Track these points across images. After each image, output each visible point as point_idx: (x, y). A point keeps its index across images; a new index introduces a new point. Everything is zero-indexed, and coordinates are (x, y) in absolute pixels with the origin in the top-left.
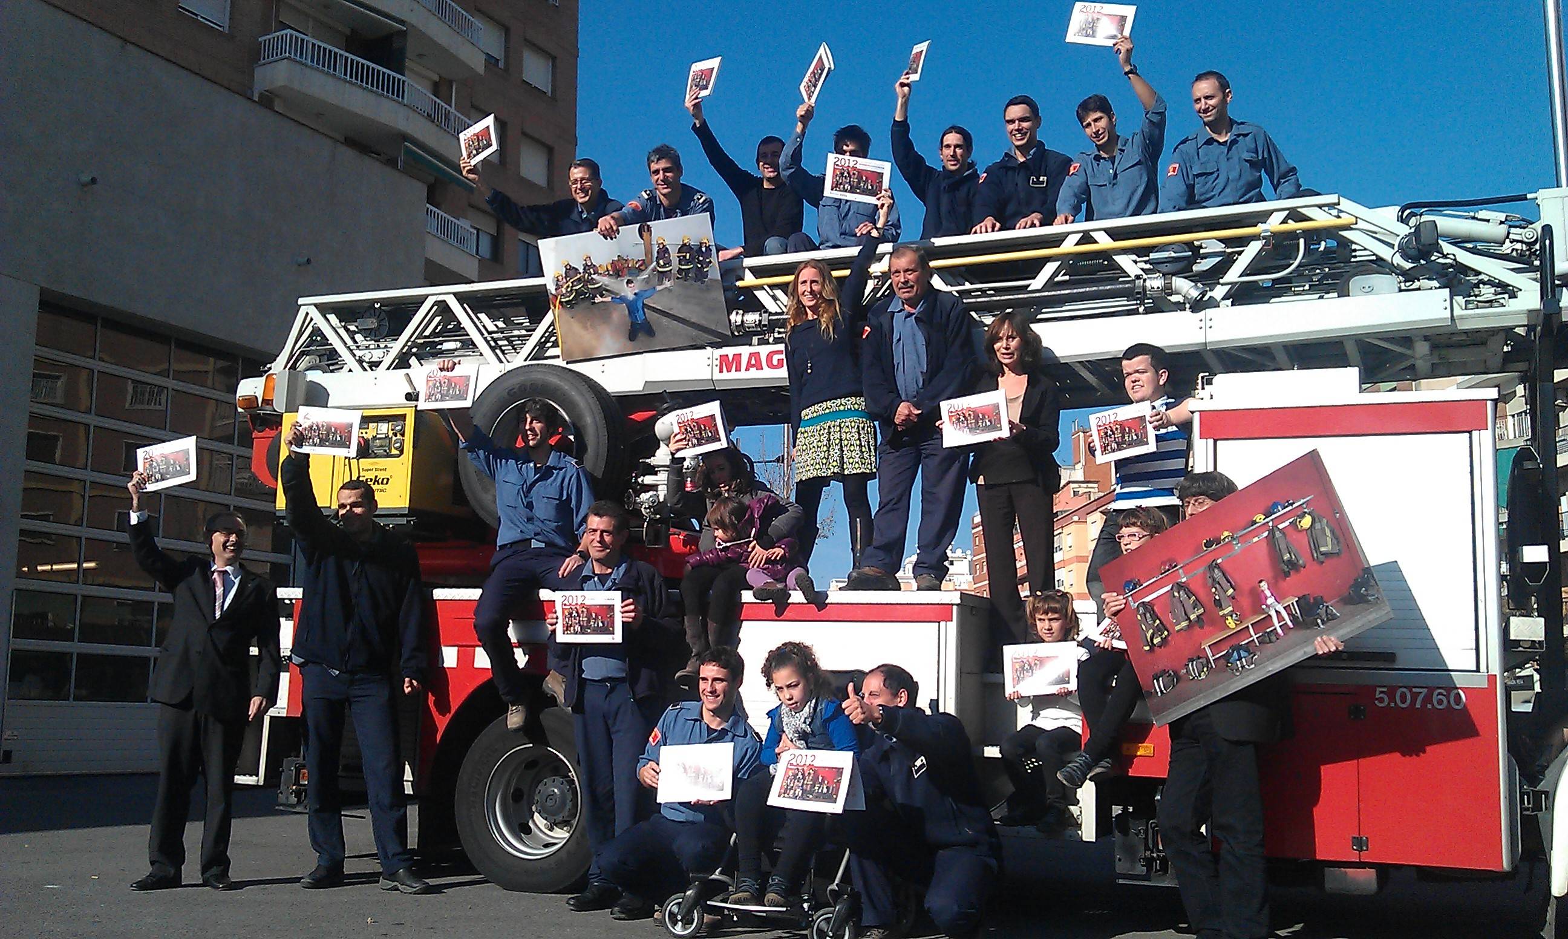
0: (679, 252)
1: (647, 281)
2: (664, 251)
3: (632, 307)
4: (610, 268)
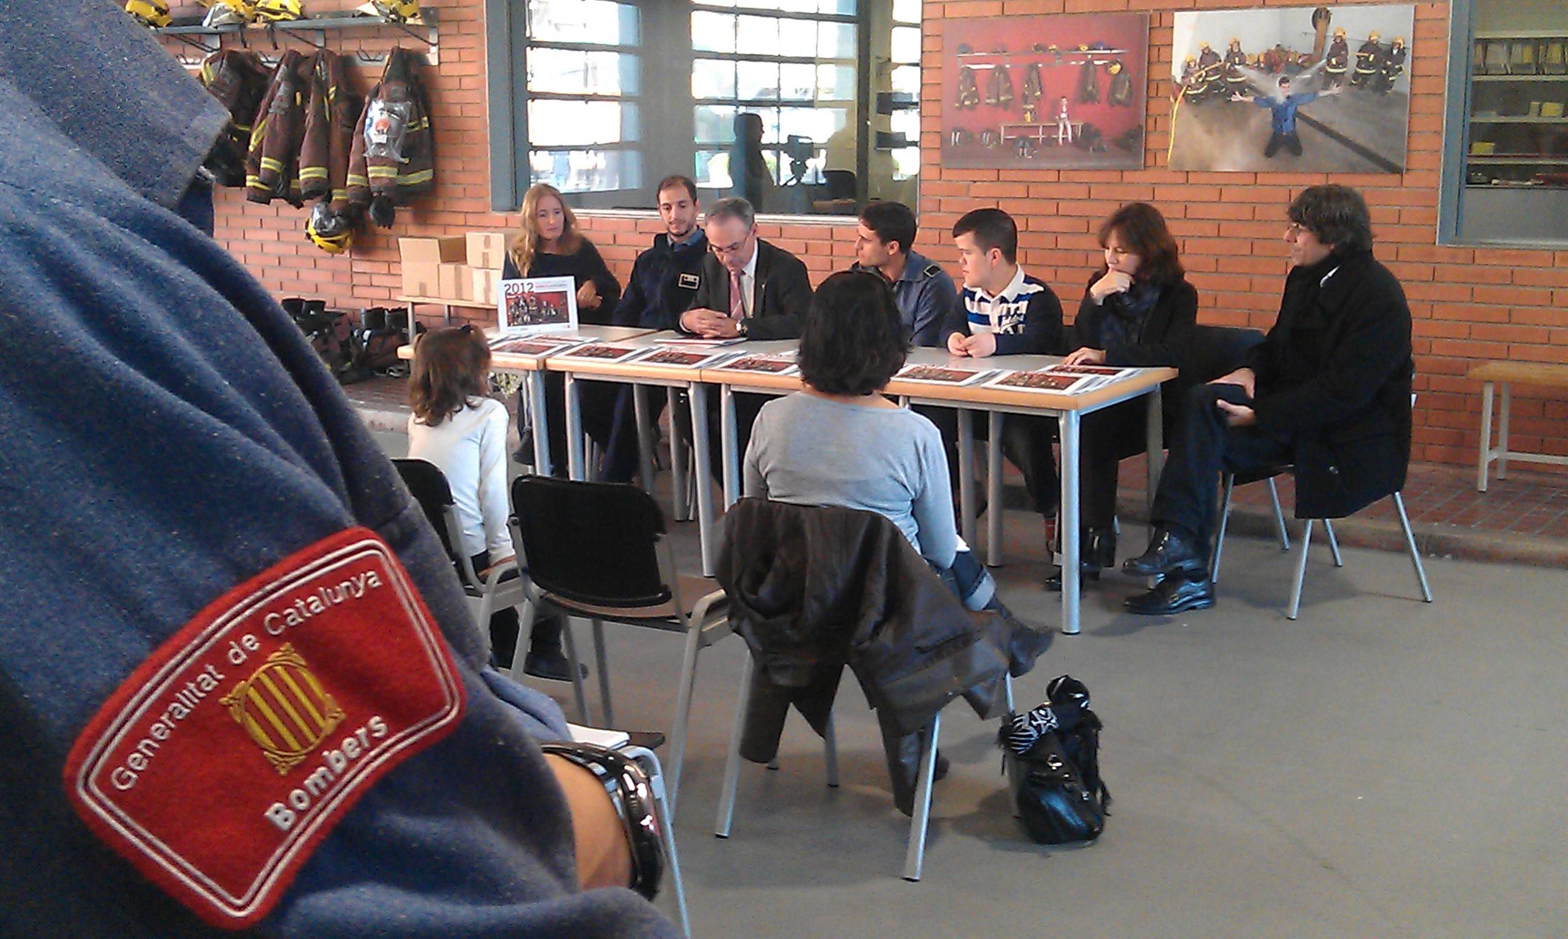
0: (1360, 51)
1: (1309, 83)
2: (1340, 46)
3: (1279, 114)
4: (1262, 59)
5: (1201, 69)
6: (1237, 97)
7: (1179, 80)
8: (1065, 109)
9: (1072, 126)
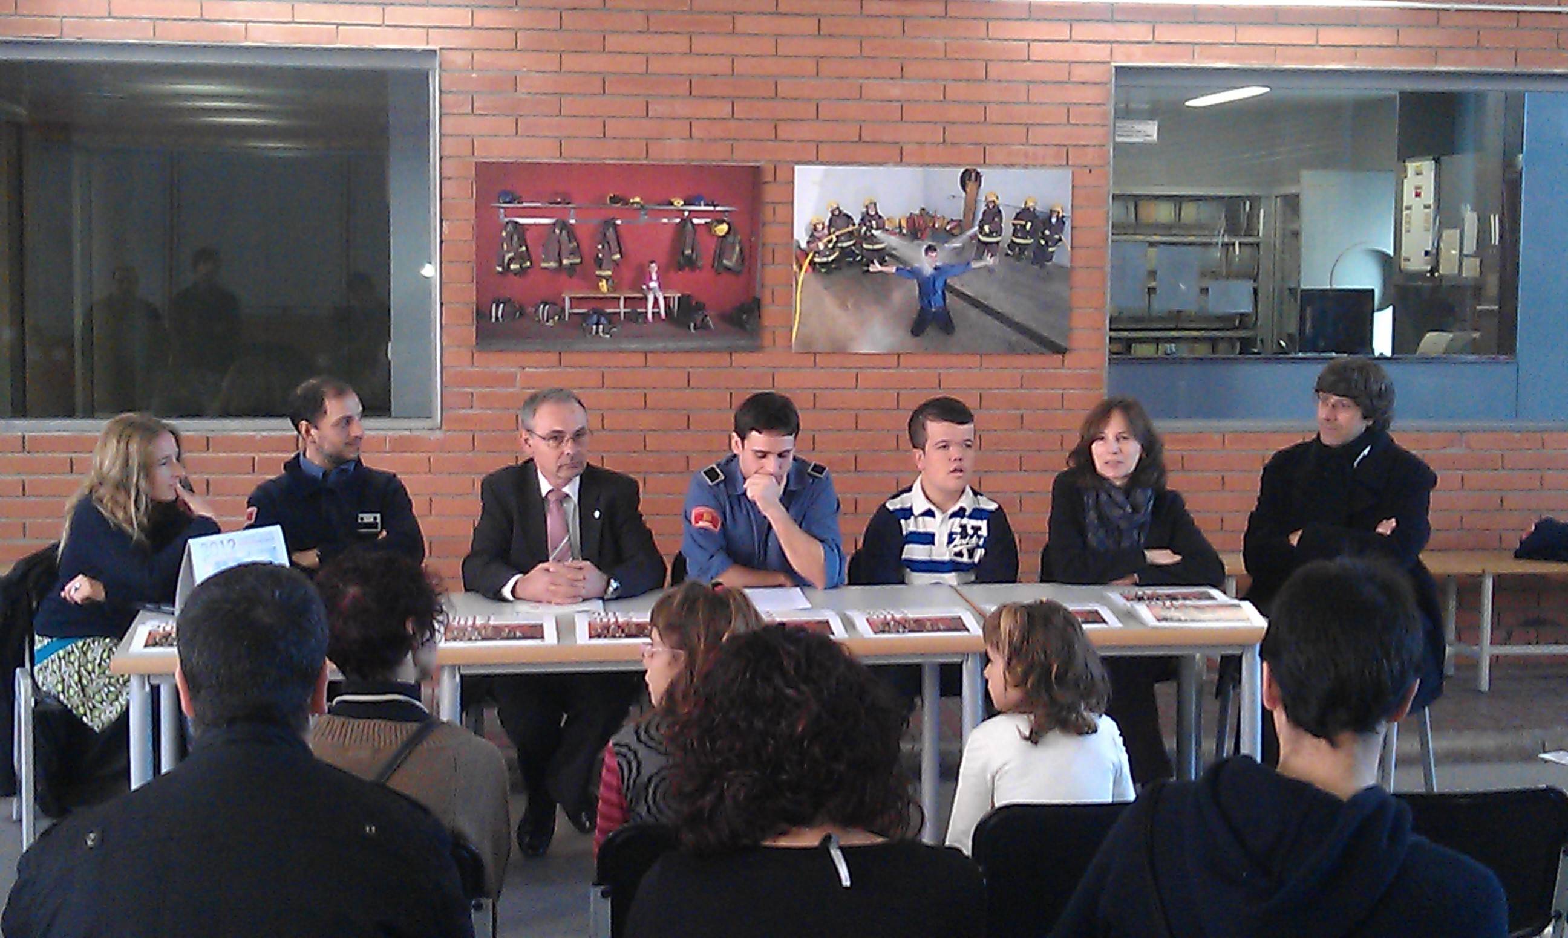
0: (1016, 219)
1: (959, 252)
2: (993, 213)
3: (926, 287)
4: (904, 224)
5: (830, 234)
6: (875, 267)
7: (803, 245)
8: (654, 277)
9: (665, 298)
